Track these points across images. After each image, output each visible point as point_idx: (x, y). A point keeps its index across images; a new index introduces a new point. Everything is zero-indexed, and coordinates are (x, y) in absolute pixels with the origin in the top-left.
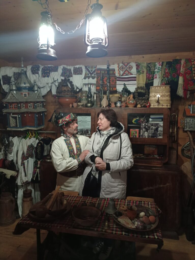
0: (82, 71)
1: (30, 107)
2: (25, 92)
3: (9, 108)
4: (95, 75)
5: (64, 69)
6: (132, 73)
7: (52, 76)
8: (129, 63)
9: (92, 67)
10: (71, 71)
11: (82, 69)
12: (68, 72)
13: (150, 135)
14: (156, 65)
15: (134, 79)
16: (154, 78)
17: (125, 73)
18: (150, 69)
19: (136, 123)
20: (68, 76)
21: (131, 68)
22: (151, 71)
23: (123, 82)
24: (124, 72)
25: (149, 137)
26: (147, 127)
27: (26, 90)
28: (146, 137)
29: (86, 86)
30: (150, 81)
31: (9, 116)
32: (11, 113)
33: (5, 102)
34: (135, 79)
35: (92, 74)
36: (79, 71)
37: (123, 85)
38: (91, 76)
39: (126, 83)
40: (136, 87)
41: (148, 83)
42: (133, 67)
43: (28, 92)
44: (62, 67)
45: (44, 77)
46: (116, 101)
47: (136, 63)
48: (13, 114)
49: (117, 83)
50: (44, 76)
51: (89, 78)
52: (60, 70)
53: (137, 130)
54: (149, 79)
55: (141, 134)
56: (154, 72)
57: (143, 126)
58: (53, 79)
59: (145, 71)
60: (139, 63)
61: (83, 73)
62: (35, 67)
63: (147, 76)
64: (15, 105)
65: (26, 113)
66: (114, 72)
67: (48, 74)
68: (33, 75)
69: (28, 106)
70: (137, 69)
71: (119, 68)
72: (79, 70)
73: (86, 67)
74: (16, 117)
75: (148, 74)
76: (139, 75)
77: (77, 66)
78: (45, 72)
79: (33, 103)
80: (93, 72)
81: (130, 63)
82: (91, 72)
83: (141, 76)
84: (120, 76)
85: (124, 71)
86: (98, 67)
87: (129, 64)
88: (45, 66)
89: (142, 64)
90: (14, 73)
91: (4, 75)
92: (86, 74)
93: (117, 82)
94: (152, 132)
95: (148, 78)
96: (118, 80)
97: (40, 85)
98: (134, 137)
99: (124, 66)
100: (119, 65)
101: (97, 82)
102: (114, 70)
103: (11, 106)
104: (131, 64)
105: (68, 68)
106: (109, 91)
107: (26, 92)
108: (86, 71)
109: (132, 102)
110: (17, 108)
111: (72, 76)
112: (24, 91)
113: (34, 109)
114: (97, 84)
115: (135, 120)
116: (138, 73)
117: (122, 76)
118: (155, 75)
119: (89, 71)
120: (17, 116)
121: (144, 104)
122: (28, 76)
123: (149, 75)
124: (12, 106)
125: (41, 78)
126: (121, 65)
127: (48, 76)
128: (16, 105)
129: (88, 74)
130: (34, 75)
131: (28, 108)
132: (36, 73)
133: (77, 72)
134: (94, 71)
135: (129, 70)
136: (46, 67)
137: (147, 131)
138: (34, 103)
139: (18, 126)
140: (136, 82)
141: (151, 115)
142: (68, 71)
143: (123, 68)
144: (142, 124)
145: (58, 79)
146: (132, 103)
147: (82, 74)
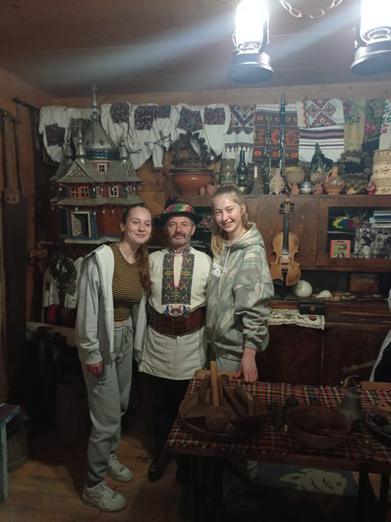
0: (225, 116)
1: (112, 194)
2: (102, 162)
3: (69, 197)
4: (251, 124)
5: (184, 112)
6: (334, 122)
7: (158, 128)
8: (328, 100)
9: (245, 108)
10: (200, 116)
11: (224, 113)
12: (194, 117)
13: (375, 252)
14: (386, 104)
15: (339, 134)
16: (381, 132)
17: (319, 122)
18: (373, 113)
19: (341, 227)
20: (192, 127)
21: (332, 110)
22: (375, 117)
23: (314, 142)
24: (317, 118)
25: (373, 257)
26: (368, 236)
27: (103, 158)
28: (366, 257)
29: (231, 148)
30: (371, 138)
31: (70, 214)
32: (76, 206)
33: (62, 183)
34: (341, 134)
35: (246, 122)
36: (218, 117)
37: (314, 147)
38: (243, 127)
39: (320, 142)
40: (342, 151)
41: (367, 142)
42: (337, 109)
43: (107, 161)
44: (179, 107)
45: (141, 129)
46: (299, 182)
47: (342, 99)
48: (81, 208)
49: (300, 143)
50: (140, 127)
51: (238, 132)
52: (175, 115)
53: (348, 242)
54: (369, 135)
55: (356, 250)
56: (382, 120)
57: (359, 233)
58: (161, 133)
59: (363, 116)
60: (349, 100)
61: (226, 120)
62: (119, 106)
63: (366, 127)
64: (83, 189)
65: (106, 206)
66: (294, 119)
67: (150, 123)
68: (115, 124)
69: (108, 192)
70: (345, 112)
71: (307, 111)
72: (217, 115)
73: (232, 108)
74: (87, 215)
75: (368, 124)
76: (351, 124)
77: (213, 106)
78: (143, 118)
79: (119, 186)
80: (248, 119)
81: (330, 99)
82: (244, 120)
83: (354, 126)
84: (306, 128)
85: (317, 116)
86: (259, 108)
87: (328, 102)
88: (141, 105)
89: (357, 102)
90: (72, 120)
91: (51, 125)
92: (231, 124)
93: (301, 140)
94: (379, 245)
95: (368, 133)
96: (303, 137)
97: (131, 146)
98: (341, 256)
99: (316, 105)
100: (306, 104)
101: (256, 140)
102: (294, 115)
103: (74, 191)
104: (331, 102)
105: (193, 110)
106: (284, 159)
107: (104, 161)
108: (232, 116)
109: (339, 184)
110: (87, 196)
111: (201, 128)
112: (100, 159)
113: (121, 198)
114: (255, 144)
115: (340, 222)
116: (348, 121)
117: (311, 127)
118: (384, 125)
119: (238, 117)
120: (88, 213)
121: (362, 187)
122: (105, 127)
123: (371, 125)
124: (77, 191)
125: (133, 131)
126: (310, 103)
127: (149, 128)
128: (86, 190)
129: (237, 124)
130: (117, 125)
131: (108, 196)
132: (123, 121)
133: (212, 119)
134: (251, 117)
135: (327, 116)
136: (143, 107)
137: (369, 245)
138: (124, 184)
139: (90, 236)
140: (342, 140)
141: (375, 211)
142: (192, 116)
143: (314, 111)
144: (359, 230)
145: (170, 134)
146: (337, 185)
147: (224, 124)
